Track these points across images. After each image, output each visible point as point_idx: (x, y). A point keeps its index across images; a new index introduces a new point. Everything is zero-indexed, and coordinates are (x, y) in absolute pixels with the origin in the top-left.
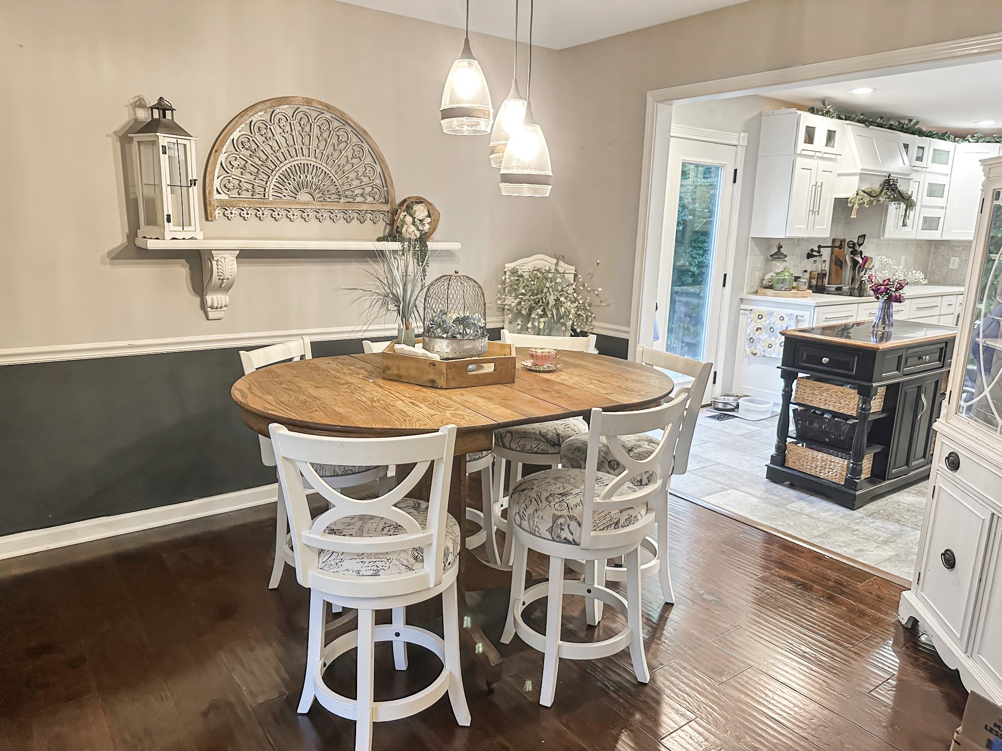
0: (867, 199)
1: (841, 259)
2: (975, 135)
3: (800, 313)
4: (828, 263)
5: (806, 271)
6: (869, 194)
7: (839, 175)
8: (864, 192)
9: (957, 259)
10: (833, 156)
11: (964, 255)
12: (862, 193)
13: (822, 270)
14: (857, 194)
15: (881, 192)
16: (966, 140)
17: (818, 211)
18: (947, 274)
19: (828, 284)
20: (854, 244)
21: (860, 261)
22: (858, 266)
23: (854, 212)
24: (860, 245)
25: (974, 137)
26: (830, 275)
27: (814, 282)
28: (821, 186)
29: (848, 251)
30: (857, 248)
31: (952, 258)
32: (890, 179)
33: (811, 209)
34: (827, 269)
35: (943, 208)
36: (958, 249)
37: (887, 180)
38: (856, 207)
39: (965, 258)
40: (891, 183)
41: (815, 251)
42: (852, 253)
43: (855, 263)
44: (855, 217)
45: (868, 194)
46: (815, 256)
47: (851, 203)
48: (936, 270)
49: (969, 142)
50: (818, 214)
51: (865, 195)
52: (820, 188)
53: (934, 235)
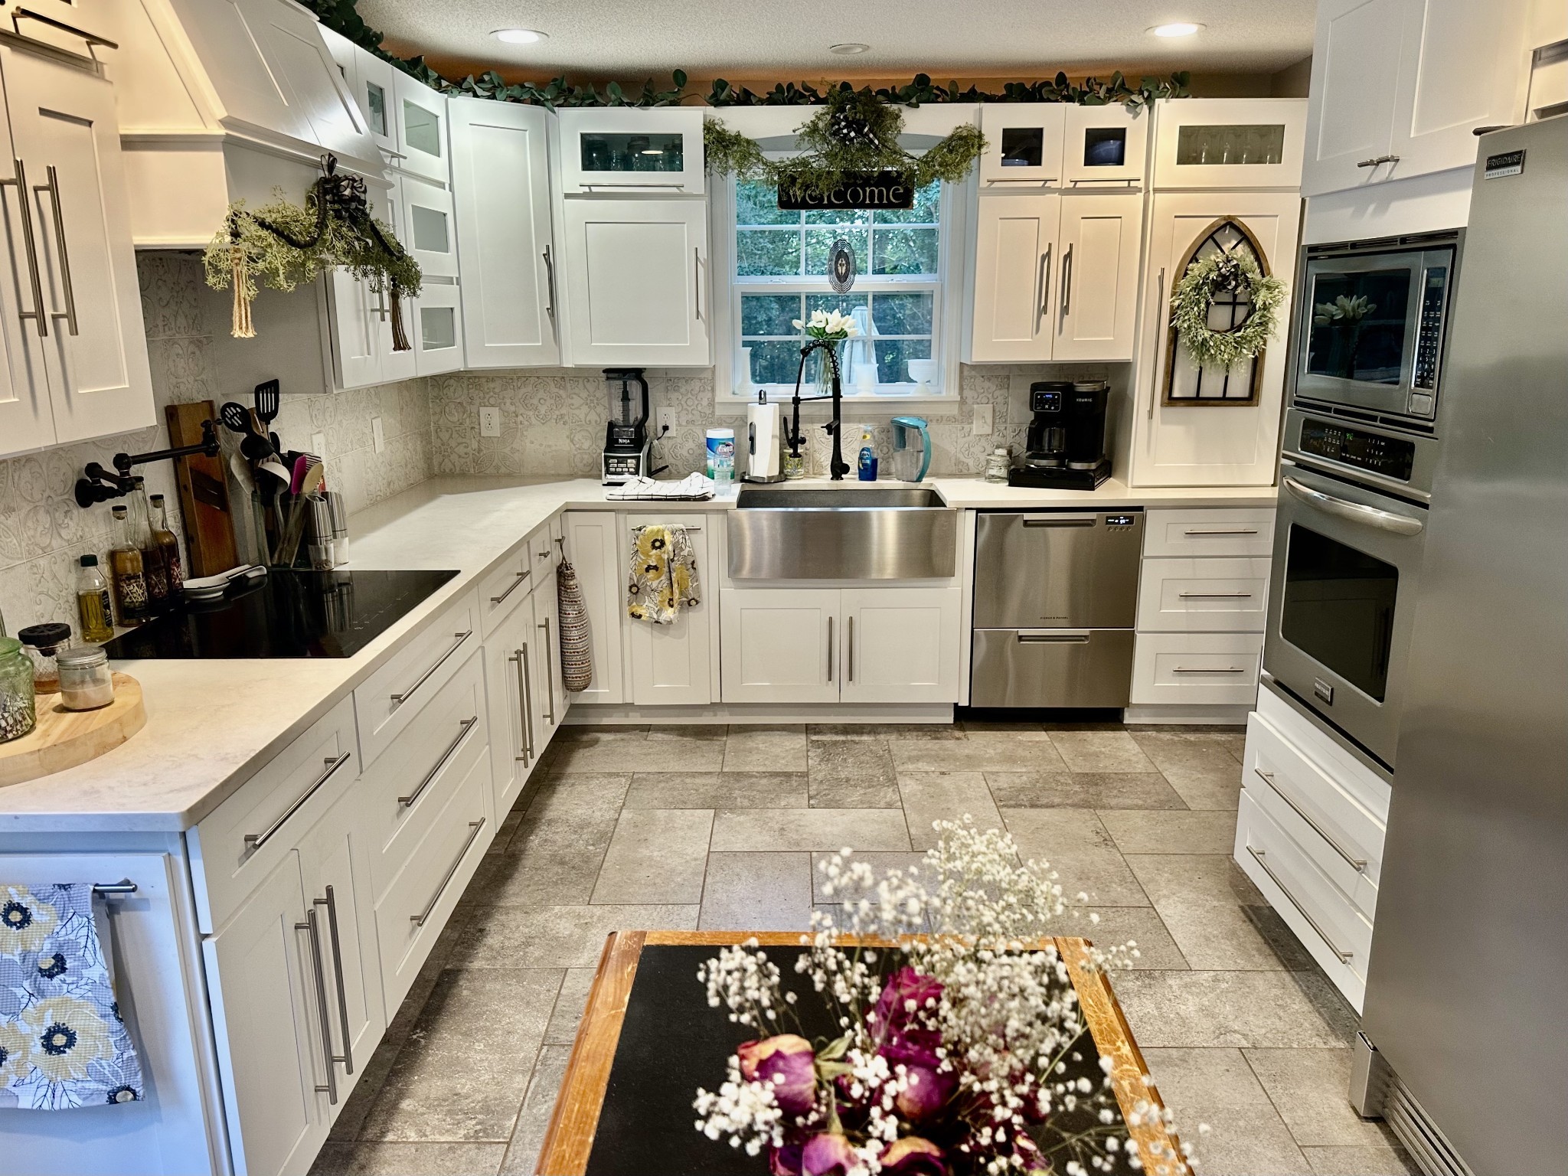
0: (279, 256)
1: (217, 478)
2: (486, 78)
3: (109, 869)
4: (170, 503)
5: (88, 561)
6: (282, 233)
7: (129, 143)
8: (263, 224)
9: (495, 412)
10: (75, 45)
11: (508, 401)
12: (254, 230)
13: (155, 534)
14: (235, 234)
15: (321, 225)
16: (468, 90)
17: (71, 315)
18: (480, 451)
19: (192, 576)
20: (245, 414)
21: (283, 473)
22: (281, 491)
23: (240, 314)
24: (268, 417)
25: (483, 81)
26: (189, 540)
27: (137, 593)
28: (53, 187)
29: (231, 442)
30: (261, 430)
31: (483, 411)
32: (337, 180)
33: (29, 307)
34: (174, 525)
35: (450, 281)
36: (491, 385)
37: (324, 181)
38: (245, 292)
39: (513, 408)
40: (347, 192)
41: (109, 477)
42: (246, 447)
43: (266, 484)
44: (251, 334)
45: (276, 231)
46: (110, 493)
47: (218, 271)
48: (453, 444)
49: (476, 95)
50: (74, 331)
51: (270, 238)
52: (45, 197)
53: (446, 360)
